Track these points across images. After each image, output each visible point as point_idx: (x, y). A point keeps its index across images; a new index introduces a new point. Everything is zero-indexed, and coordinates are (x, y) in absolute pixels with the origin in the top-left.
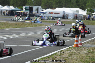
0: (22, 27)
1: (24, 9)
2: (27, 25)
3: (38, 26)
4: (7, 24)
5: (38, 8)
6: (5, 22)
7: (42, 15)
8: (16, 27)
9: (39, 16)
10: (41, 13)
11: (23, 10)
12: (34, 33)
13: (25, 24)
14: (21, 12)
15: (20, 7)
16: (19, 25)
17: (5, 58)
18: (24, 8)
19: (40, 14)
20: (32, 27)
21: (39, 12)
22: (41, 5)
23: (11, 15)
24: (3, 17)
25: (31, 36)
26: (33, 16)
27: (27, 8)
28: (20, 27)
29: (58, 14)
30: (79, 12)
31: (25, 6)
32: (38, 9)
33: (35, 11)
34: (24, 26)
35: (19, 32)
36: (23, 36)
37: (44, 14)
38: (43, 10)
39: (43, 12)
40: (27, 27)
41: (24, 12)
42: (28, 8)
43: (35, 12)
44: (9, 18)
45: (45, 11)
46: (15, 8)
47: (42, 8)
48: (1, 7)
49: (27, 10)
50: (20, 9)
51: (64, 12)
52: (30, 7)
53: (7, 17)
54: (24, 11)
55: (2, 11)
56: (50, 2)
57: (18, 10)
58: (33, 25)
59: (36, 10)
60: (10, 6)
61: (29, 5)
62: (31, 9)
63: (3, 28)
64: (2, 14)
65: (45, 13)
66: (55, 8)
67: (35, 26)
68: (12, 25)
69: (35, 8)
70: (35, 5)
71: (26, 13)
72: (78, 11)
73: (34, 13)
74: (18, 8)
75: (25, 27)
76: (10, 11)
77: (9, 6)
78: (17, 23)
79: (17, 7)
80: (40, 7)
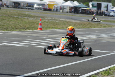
0: (88, 28)
1: (91, 6)
2: (94, 25)
3: (107, 27)
4: (70, 23)
5: (107, 5)
6: (68, 20)
7: (112, 14)
8: (82, 27)
9: (109, 14)
10: (111, 11)
11: (89, 6)
12: (104, 35)
13: (91, 24)
14: (87, 9)
15: (86, 3)
16: (84, 25)
17: (70, 65)
18: (90, 4)
19: (110, 13)
20: (100, 27)
21: (109, 10)
22: (112, 1)
23: (74, 13)
24: (65, 14)
25: (100, 39)
26: (101, 14)
27: (94, 4)
28: (85, 27)
31: (92, 2)
33: (104, 8)
34: (90, 26)
35: (85, 33)
36: (90, 39)
37: (114, 12)
38: (113, 8)
40: (95, 27)
41: (90, 10)
42: (96, 5)
43: (104, 10)
44: (73, 16)
46: (79, 4)
47: (113, 5)
48: (63, 2)
49: (95, 7)
50: (86, 6)
52: (97, 3)
53: (70, 15)
54: (90, 8)
55: (64, 8)
57: (83, 6)
58: (101, 26)
59: (106, 7)
60: (74, 1)
62: (99, 6)
63: (65, 28)
64: (64, 11)
67: (105, 27)
68: (76, 25)
69: (104, 4)
70: (104, 2)
71: (92, 11)
73: (102, 11)
74: (84, 4)
75: (91, 28)
76: (74, 7)
77: (72, 1)
78: (83, 23)
79: (82, 3)
80: (110, 4)
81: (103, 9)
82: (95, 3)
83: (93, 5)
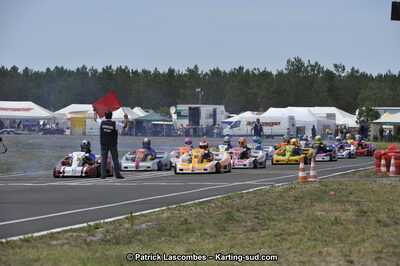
1: (174, 117)
5: (215, 111)
7: (227, 130)
10: (224, 125)
11: (171, 117)
14: (166, 123)
15: (163, 110)
18: (173, 110)
19: (223, 129)
22: (224, 101)
23: (136, 135)
27: (182, 110)
29: (275, 126)
30: (335, 119)
31: (175, 105)
32: (214, 115)
33: (207, 118)
37: (232, 127)
38: (229, 117)
39: (230, 123)
42: (187, 113)
43: (207, 122)
45: (235, 118)
46: (146, 114)
47: (227, 111)
49: (184, 117)
50: (163, 116)
51: (291, 118)
52: (190, 108)
54: (173, 120)
56: (250, 91)
57: (156, 118)
59: (210, 115)
60: (133, 108)
61: (187, 103)
62: (194, 115)
65: (237, 124)
66: (265, 110)
69: (205, 110)
70: (206, 103)
72: (331, 116)
74: (157, 113)
76: (134, 121)
77: (129, 108)
79: (151, 111)
80: (221, 108)
81: (205, 121)
82: (184, 108)
83: (179, 114)
